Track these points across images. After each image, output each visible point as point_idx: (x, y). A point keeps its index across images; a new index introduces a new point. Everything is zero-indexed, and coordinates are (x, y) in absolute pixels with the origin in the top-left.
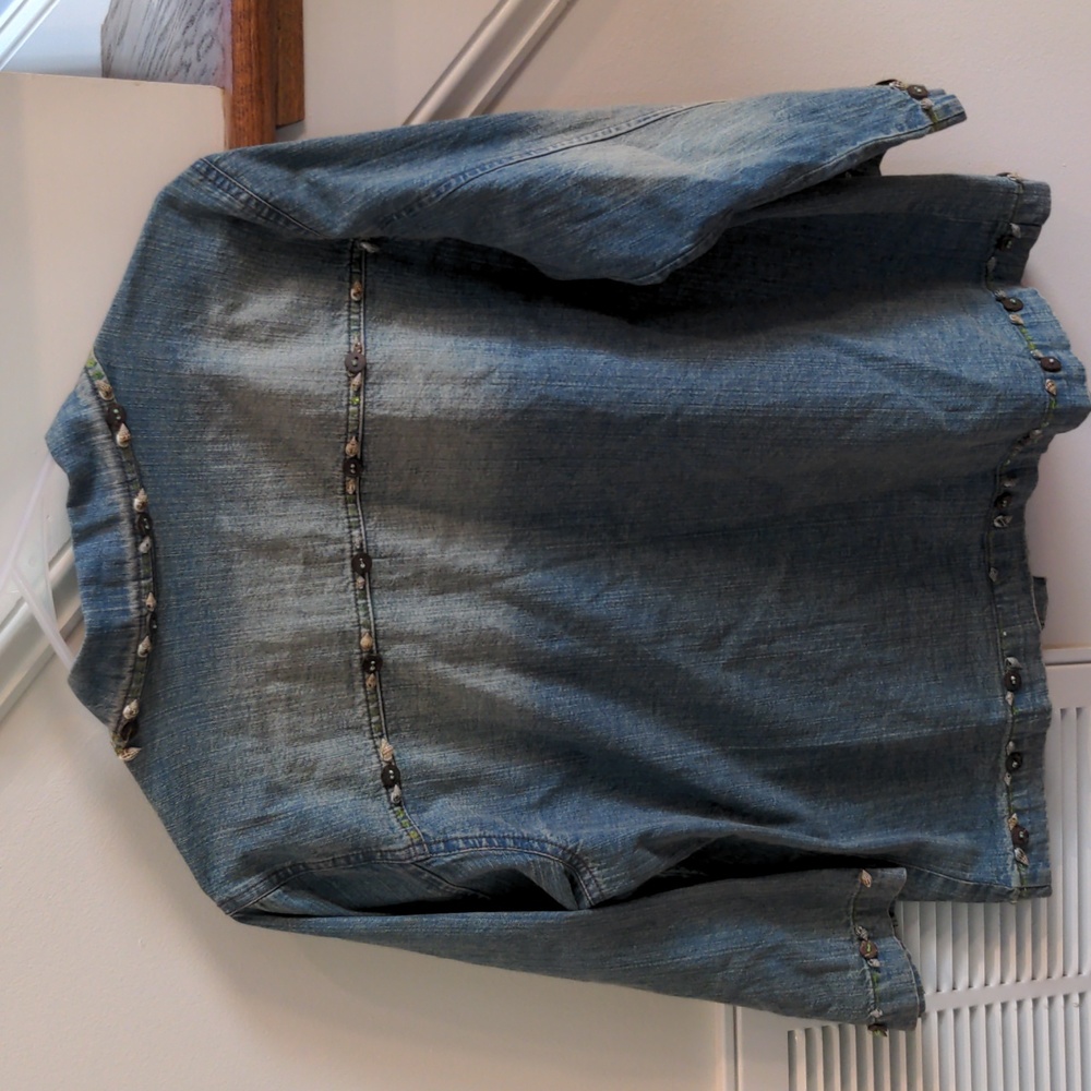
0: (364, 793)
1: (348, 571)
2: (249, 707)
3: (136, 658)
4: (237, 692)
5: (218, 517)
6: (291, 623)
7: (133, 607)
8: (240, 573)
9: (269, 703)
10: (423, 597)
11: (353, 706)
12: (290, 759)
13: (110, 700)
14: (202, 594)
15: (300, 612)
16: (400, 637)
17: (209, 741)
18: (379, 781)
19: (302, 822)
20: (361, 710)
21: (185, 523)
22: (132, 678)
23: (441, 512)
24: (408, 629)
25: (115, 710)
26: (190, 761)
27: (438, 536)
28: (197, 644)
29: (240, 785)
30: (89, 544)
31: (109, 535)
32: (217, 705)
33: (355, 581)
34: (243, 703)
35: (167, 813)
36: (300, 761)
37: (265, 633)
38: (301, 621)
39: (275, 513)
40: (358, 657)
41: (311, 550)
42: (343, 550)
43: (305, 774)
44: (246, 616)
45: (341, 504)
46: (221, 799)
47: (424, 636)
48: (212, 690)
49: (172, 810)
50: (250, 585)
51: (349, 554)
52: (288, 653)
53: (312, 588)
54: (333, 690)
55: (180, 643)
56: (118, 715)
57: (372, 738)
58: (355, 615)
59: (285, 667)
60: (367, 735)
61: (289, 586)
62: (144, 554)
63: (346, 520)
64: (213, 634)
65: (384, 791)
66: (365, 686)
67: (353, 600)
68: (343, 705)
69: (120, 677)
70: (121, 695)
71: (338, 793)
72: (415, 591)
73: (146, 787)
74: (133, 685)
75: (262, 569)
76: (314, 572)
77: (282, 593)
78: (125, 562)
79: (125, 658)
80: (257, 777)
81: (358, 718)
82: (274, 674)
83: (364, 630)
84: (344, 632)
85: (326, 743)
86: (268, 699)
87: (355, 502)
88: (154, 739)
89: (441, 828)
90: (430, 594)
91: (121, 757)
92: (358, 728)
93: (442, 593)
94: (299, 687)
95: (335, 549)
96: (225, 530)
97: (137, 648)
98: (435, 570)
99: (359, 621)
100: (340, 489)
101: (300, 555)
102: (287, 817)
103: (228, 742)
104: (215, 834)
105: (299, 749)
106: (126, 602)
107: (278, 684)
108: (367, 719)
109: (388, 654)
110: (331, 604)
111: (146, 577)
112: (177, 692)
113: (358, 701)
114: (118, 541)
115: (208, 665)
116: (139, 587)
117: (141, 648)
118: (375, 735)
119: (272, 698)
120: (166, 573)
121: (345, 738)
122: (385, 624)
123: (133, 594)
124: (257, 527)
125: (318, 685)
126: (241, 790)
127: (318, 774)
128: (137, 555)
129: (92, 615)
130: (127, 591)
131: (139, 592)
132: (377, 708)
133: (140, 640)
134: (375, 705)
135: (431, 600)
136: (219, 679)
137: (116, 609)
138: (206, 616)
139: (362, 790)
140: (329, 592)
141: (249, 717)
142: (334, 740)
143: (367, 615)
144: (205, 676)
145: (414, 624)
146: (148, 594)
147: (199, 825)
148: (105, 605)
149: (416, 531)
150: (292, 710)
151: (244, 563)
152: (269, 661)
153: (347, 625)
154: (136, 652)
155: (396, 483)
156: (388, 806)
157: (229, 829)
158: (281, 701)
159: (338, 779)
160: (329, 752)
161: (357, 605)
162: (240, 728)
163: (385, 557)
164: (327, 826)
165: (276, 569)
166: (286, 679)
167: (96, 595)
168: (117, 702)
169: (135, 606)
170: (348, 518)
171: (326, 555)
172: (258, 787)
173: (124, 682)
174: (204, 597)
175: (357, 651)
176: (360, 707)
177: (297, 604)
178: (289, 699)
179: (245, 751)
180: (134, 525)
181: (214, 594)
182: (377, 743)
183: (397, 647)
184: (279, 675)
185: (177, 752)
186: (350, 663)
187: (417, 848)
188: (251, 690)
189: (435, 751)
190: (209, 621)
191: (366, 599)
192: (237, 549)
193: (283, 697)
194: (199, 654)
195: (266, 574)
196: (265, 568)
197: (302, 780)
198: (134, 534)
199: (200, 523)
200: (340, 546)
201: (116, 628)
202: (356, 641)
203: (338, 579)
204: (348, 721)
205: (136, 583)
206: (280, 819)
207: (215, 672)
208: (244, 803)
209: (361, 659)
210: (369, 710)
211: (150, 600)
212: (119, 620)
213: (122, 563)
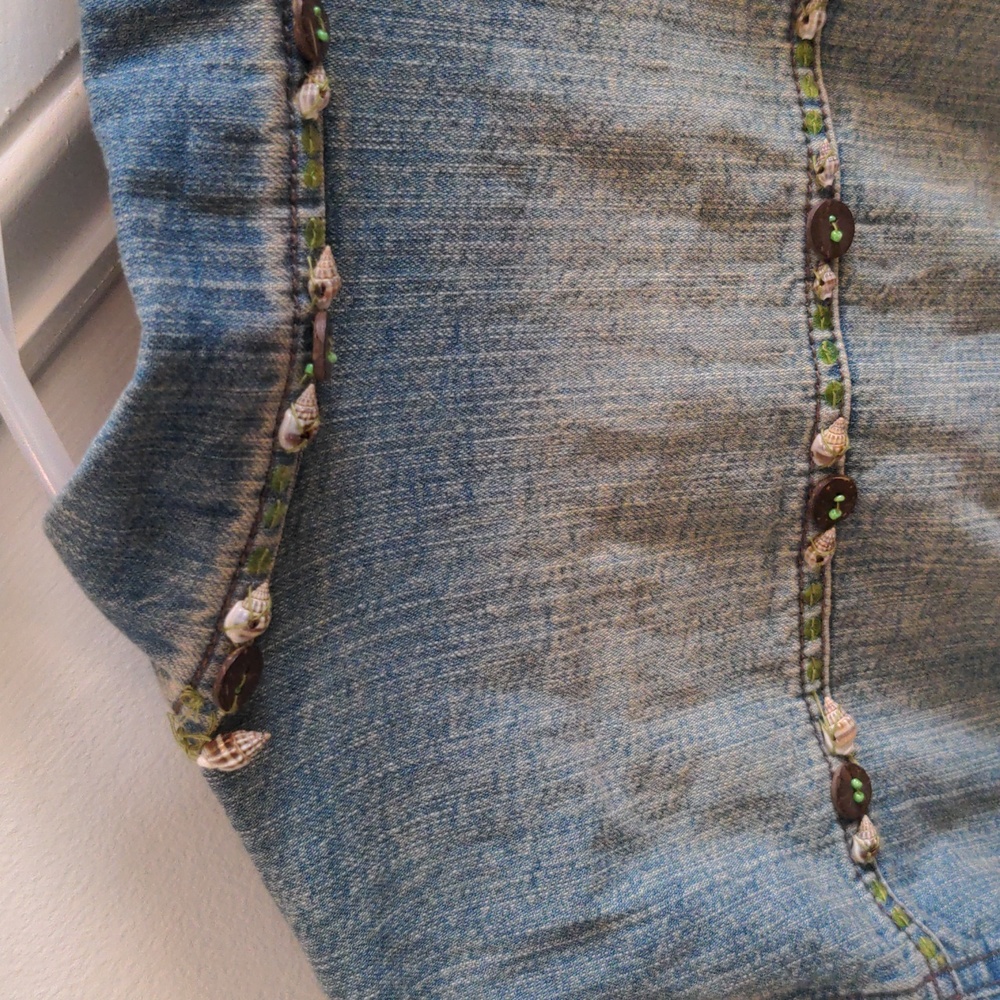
0: (797, 840)
1: (795, 251)
2: (548, 611)
3: (277, 455)
4: (521, 567)
5: (499, 48)
6: (664, 380)
7: (274, 285)
8: (548, 223)
9: (595, 600)
10: (941, 337)
11: (768, 614)
12: (639, 755)
13: (188, 584)
14: (447, 275)
15: (686, 349)
16: (901, 435)
17: (445, 708)
18: (828, 808)
19: (686, 931)
20: (786, 622)
21: (414, 50)
22: (258, 516)
23: (974, 125)
24: (924, 413)
25: (198, 616)
26: (392, 767)
27: (977, 183)
28: (428, 423)
29: (520, 833)
30: (140, 70)
31: (205, 44)
32: (470, 604)
33: (809, 278)
34: (535, 601)
35: (325, 923)
36: (662, 760)
37: (599, 402)
38: (689, 376)
39: (640, 59)
40: (802, 482)
41: (721, 177)
42: (789, 190)
43: (672, 796)
44: (555, 350)
45: (784, 65)
46: (470, 874)
47: (954, 435)
48: (461, 561)
49: (343, 912)
50: (569, 263)
51: (801, 201)
52: (651, 462)
53: (714, 288)
54: (732, 571)
55: (384, 419)
56: (205, 631)
57: (803, 696)
58: (809, 368)
59: (639, 501)
60: (794, 687)
61: (660, 276)
62: (307, 124)
63: (796, 109)
64: (469, 398)
65: (838, 832)
66: (799, 561)
67: (803, 327)
68: (749, 610)
69: (222, 512)
70: (224, 568)
71: (743, 843)
72: (926, 318)
73: (266, 848)
74: (260, 539)
75: (601, 219)
76: (717, 242)
77: (644, 293)
78: (255, 139)
79: (246, 451)
80: (570, 808)
81: (779, 644)
82: (613, 521)
83: (827, 411)
84: (785, 412)
85: (708, 708)
86: (593, 590)
87: (812, 65)
88: (297, 704)
89: (970, 921)
90: (952, 330)
91: (204, 761)
92: (775, 669)
93: (977, 330)
94: (660, 558)
95: (773, 184)
96: (517, 87)
97: (279, 421)
98: (976, 266)
99: (818, 384)
100: (783, 24)
101: (694, 190)
102: (647, 921)
103: (493, 711)
104: (445, 972)
105: (659, 726)
106: (253, 271)
107: (616, 548)
108: (796, 646)
109: (868, 477)
110: (755, 334)
111: (311, 201)
112: (367, 564)
113: (781, 598)
114: (235, 67)
115: (454, 488)
116: (293, 227)
117: (293, 420)
118: (809, 688)
119: (603, 587)
120: (353, 201)
121: (747, 696)
122: (876, 396)
123: (274, 245)
124: (600, 92)
125: (700, 556)
126: (525, 847)
127: (700, 794)
128: (291, 123)
129: (165, 294)
130: (256, 236)
131: (292, 245)
132: (820, 618)
133: (289, 397)
134: (817, 610)
135: (954, 344)
136: (479, 528)
137: (229, 285)
138: (454, 343)
139: (793, 832)
140: (751, 303)
141: (548, 640)
142: (724, 702)
143: (836, 369)
144: (442, 521)
145: (934, 401)
146: (317, 253)
147: (406, 950)
148: (197, 269)
149: (934, 164)
150: (642, 622)
151: (559, 195)
152: (605, 482)
153: (791, 395)
154: (274, 434)
155: (903, 27)
156: (851, 871)
157: (489, 959)
158: (622, 594)
159: (742, 805)
160: (721, 732)
161: (812, 342)
162: (525, 668)
163: (876, 220)
164: (744, 938)
165: (634, 224)
166: (635, 536)
167: (165, 232)
168: (209, 592)
169: (284, 285)
170: (801, 103)
171: (753, 198)
172: (573, 837)
173: (236, 526)
174: (452, 286)
175: (803, 466)
176: (784, 617)
177: (678, 328)
178: (639, 590)
179: (539, 734)
180: (286, 21)
181: (479, 277)
182: (815, 708)
183: (893, 459)
184: (622, 524)
185: (357, 741)
186: (781, 498)
187: (941, 983)
188: (557, 564)
189: (920, 728)
190: (464, 356)
191: (831, 328)
192: (544, 152)
193: (627, 585)
194: (433, 453)
195: (609, 235)
196: (609, 216)
197: (664, 811)
198: (285, 49)
199: (455, 56)
200: (784, 177)
201: (232, 345)
202: (805, 439)
203: (769, 269)
204: (754, 652)
205: (284, 212)
206: (630, 926)
207: (471, 509)
208: (533, 881)
209: (809, 488)
210: (801, 624)
211: (323, 271)
212: (241, 323)
213: (247, 139)
